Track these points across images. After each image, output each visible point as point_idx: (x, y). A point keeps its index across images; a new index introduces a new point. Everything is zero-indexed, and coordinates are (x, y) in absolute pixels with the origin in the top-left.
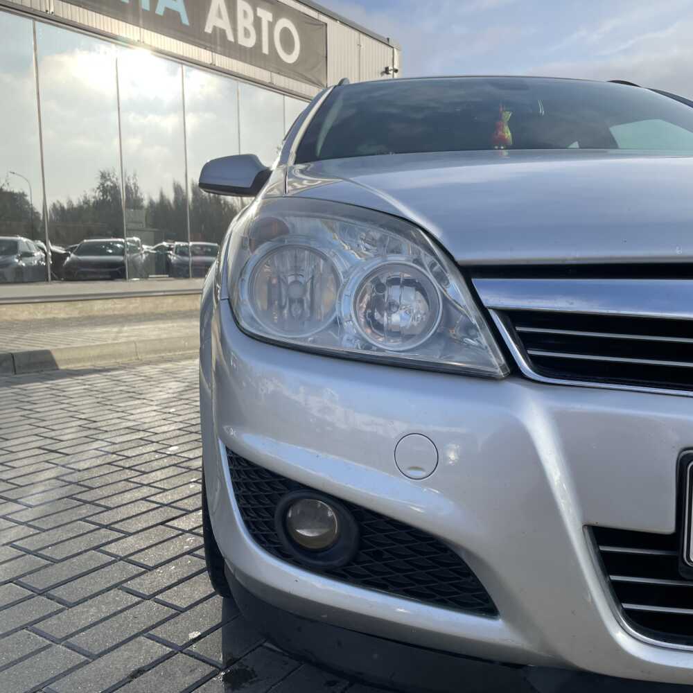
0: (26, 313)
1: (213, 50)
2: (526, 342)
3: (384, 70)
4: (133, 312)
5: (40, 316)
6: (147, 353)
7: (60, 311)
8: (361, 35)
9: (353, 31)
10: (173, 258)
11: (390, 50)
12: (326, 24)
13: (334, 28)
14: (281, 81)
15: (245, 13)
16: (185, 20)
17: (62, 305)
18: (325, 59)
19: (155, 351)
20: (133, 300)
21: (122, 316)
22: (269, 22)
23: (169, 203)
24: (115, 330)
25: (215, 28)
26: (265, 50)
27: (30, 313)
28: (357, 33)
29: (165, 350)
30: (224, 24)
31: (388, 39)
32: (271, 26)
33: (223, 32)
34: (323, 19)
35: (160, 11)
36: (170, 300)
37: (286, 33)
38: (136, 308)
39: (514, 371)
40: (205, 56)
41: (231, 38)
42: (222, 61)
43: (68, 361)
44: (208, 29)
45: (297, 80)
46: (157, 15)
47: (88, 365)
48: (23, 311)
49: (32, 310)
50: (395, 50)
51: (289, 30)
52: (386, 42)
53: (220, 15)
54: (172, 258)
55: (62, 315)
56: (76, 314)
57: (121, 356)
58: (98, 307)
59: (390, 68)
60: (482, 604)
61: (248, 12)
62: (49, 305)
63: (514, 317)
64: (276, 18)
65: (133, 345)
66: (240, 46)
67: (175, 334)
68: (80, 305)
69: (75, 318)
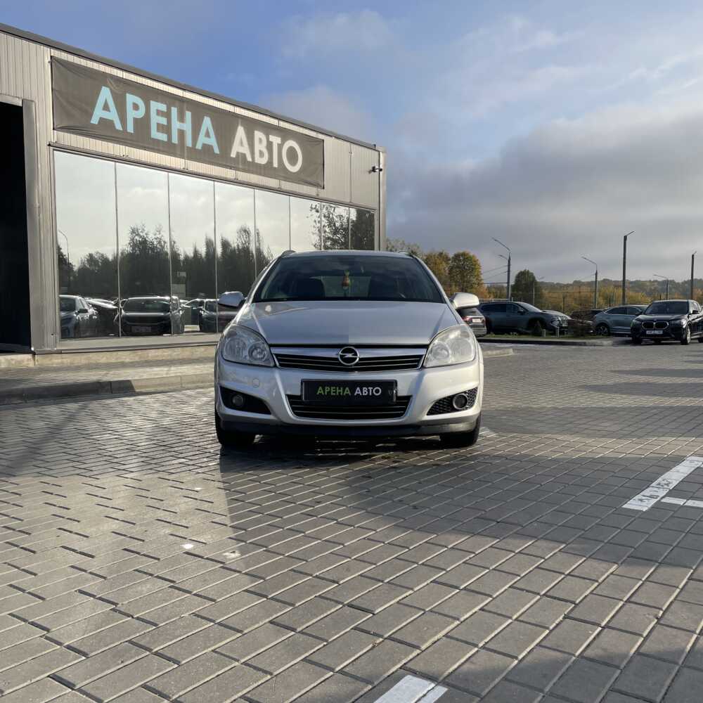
0: (105, 358)
1: (236, 169)
2: (279, 360)
3: (371, 169)
4: (176, 357)
5: (113, 361)
6: (188, 383)
7: (126, 357)
8: (352, 145)
9: (345, 142)
10: (204, 313)
11: (377, 153)
12: (323, 141)
13: (329, 142)
14: (287, 186)
15: (260, 140)
16: (217, 151)
17: (129, 352)
18: (322, 166)
19: (194, 382)
20: (176, 349)
21: (168, 361)
22: (278, 144)
23: (201, 257)
24: (166, 369)
25: (238, 153)
26: (275, 165)
27: (107, 358)
28: (348, 144)
29: (199, 382)
30: (245, 150)
31: (375, 145)
32: (280, 147)
33: (244, 155)
34: (321, 136)
35: (199, 146)
36: (202, 349)
37: (291, 150)
38: (178, 355)
39: (275, 366)
40: (230, 174)
41: (249, 159)
42: (243, 176)
43: (141, 387)
44: (233, 155)
45: (299, 184)
46: (198, 150)
47: (152, 390)
48: (103, 357)
49: (108, 356)
50: (381, 153)
51: (294, 148)
52: (373, 148)
53: (241, 143)
54: (202, 312)
55: (127, 360)
56: (137, 359)
57: (172, 384)
58: (152, 354)
59: (377, 167)
60: (267, 411)
61: (263, 139)
62: (120, 353)
63: (277, 355)
64: (283, 141)
65: (180, 378)
66: (257, 164)
67: (205, 372)
68: (140, 353)
69: (137, 362)
